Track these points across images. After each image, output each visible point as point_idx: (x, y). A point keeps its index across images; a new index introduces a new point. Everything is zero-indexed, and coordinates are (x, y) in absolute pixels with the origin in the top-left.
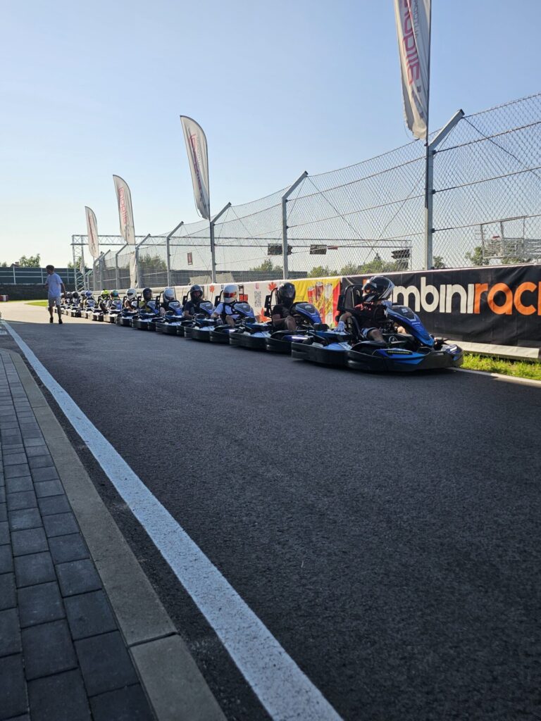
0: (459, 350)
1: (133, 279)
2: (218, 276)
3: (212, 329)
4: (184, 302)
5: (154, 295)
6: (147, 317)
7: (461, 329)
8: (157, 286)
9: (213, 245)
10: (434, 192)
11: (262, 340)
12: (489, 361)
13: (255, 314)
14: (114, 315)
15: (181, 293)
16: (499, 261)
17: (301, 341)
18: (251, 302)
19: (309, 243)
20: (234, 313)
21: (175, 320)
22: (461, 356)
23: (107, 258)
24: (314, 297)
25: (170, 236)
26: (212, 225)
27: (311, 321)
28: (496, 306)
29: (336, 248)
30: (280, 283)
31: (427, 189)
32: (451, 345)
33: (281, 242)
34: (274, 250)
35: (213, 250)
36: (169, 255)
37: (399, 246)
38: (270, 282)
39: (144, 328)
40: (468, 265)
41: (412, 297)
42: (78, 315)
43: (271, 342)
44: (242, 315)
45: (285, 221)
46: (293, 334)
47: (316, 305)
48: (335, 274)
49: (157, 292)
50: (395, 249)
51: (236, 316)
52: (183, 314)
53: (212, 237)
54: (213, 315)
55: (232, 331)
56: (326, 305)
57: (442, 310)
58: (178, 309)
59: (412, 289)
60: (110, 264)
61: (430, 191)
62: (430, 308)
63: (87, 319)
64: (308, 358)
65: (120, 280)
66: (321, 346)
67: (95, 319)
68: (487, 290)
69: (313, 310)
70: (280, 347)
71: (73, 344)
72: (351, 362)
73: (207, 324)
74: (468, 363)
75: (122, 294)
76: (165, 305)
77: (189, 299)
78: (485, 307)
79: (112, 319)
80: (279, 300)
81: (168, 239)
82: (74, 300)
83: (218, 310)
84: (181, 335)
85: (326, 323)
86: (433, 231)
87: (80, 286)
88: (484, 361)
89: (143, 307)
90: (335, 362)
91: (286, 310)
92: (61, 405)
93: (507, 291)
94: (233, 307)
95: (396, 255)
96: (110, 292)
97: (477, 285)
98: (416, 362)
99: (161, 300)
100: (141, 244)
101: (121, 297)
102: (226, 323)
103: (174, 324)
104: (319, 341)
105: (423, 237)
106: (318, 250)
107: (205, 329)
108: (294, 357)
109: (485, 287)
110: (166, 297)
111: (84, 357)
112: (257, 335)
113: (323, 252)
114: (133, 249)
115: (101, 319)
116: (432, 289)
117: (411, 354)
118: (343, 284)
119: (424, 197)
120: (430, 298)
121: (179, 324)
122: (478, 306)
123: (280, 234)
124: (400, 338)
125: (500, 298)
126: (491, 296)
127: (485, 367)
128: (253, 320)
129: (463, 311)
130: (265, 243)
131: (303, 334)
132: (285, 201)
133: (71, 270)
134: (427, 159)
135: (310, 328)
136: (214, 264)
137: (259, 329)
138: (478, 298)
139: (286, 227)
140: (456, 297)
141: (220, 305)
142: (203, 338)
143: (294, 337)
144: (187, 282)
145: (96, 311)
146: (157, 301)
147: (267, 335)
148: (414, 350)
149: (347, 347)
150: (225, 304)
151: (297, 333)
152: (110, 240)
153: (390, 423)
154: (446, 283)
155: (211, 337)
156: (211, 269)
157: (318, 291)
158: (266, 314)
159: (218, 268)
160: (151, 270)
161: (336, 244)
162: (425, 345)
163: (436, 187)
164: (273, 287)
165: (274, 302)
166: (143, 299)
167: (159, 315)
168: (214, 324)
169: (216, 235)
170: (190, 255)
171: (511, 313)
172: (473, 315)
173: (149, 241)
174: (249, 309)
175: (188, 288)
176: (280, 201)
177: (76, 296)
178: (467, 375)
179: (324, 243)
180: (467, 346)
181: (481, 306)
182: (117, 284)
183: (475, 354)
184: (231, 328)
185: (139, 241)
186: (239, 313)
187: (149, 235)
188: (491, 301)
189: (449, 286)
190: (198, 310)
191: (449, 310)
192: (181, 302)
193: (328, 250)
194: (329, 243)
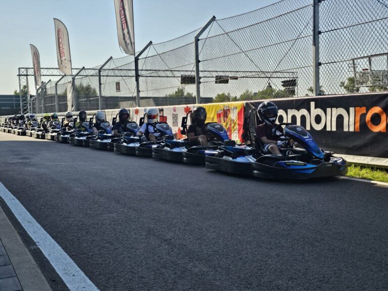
0: (344, 161)
1: (69, 104)
2: (142, 101)
3: (138, 145)
4: (114, 122)
5: (89, 117)
6: (83, 135)
7: (344, 144)
8: (90, 110)
9: (137, 76)
10: (320, 33)
11: (180, 153)
12: (368, 170)
13: (174, 133)
14: (54, 134)
15: (111, 115)
16: (367, 89)
17: (213, 155)
18: (170, 122)
19: (215, 74)
20: (155, 132)
21: (107, 138)
22: (346, 167)
23: (48, 86)
24: (222, 119)
25: (101, 68)
26: (137, 60)
27: (221, 138)
28: (373, 125)
29: (236, 78)
30: (194, 107)
31: (314, 30)
32: (338, 157)
33: (194, 74)
34: (187, 80)
35: (137, 80)
36: (100, 84)
37: (288, 77)
38: (185, 106)
39: (80, 144)
40: (343, 92)
41: (303, 118)
42: (24, 134)
43: (187, 155)
44: (163, 133)
45: (197, 56)
46: (206, 149)
47: (224, 125)
48: (235, 99)
49: (90, 114)
50: (283, 80)
51: (157, 134)
52: (113, 132)
53: (137, 70)
54: (138, 133)
55: (154, 146)
56: (233, 125)
57: (328, 129)
58: (108, 129)
59: (304, 112)
60: (51, 91)
61: (316, 32)
62: (318, 127)
63: (31, 138)
64: (219, 169)
65: (59, 105)
66: (231, 159)
67: (38, 137)
68: (365, 112)
69: (221, 129)
70: (196, 159)
71: (21, 159)
72: (256, 172)
73: (133, 141)
74: (352, 172)
75: (61, 116)
76: (97, 126)
77: (118, 120)
78: (364, 127)
79: (53, 137)
80: (193, 121)
81: (100, 71)
82: (20, 121)
83: (142, 129)
84: (111, 150)
85: (232, 139)
86: (320, 64)
87: (25, 110)
88: (364, 171)
89: (79, 127)
90: (243, 172)
91: (199, 129)
92: (13, 210)
93: (382, 113)
94: (155, 127)
95: (285, 84)
96: (50, 114)
97: (358, 108)
98: (311, 171)
99: (94, 121)
100: (77, 75)
101: (60, 119)
102: (149, 140)
103: (105, 141)
104: (228, 154)
105: (312, 70)
106: (222, 80)
107: (132, 145)
108: (208, 168)
109: (363, 110)
110: (97, 119)
111: (31, 169)
112: (176, 150)
113: (226, 82)
114: (70, 79)
115: (43, 137)
116: (319, 111)
117: (305, 165)
118: (246, 108)
119: (312, 37)
120: (318, 119)
121: (109, 141)
122: (358, 125)
123: (193, 67)
124: (296, 152)
125: (376, 119)
126: (368, 117)
127: (365, 175)
128: (171, 137)
129: (346, 129)
130: (179, 74)
131: (215, 149)
132: (197, 40)
133: (17, 96)
134: (314, 6)
135: (220, 144)
136: (138, 91)
137: (178, 145)
138: (358, 118)
139: (198, 62)
140: (340, 119)
141: (144, 125)
142: (130, 153)
143: (207, 152)
144: (116, 106)
145: (39, 131)
146: (91, 122)
147: (184, 150)
148: (308, 162)
149: (251, 160)
150: (148, 124)
151: (209, 148)
152: (50, 72)
153: (294, 224)
154: (331, 107)
155: (137, 152)
156: (135, 94)
157: (226, 113)
158: (183, 132)
159: (141, 95)
160: (84, 96)
161: (237, 75)
162: (316, 158)
163: (321, 29)
164: (187, 110)
165: (189, 123)
166: (78, 121)
167: (92, 133)
168: (139, 141)
169: (140, 68)
170: (118, 84)
171: (385, 131)
172: (354, 133)
173: (83, 73)
174: (168, 128)
175: (117, 111)
176: (193, 40)
177: (22, 118)
178: (351, 182)
179: (227, 74)
180: (349, 158)
181: (360, 125)
182: (57, 107)
183: (356, 165)
184: (154, 144)
185: (75, 72)
186: (160, 131)
187: (84, 68)
188: (368, 122)
189: (334, 109)
190: (125, 129)
191: (334, 129)
192: (111, 123)
193: (230, 80)
194: (230, 75)
